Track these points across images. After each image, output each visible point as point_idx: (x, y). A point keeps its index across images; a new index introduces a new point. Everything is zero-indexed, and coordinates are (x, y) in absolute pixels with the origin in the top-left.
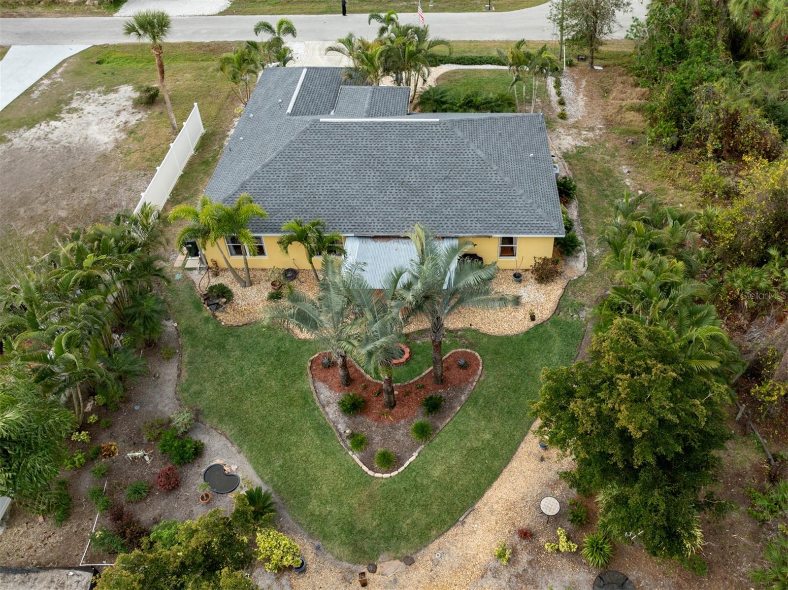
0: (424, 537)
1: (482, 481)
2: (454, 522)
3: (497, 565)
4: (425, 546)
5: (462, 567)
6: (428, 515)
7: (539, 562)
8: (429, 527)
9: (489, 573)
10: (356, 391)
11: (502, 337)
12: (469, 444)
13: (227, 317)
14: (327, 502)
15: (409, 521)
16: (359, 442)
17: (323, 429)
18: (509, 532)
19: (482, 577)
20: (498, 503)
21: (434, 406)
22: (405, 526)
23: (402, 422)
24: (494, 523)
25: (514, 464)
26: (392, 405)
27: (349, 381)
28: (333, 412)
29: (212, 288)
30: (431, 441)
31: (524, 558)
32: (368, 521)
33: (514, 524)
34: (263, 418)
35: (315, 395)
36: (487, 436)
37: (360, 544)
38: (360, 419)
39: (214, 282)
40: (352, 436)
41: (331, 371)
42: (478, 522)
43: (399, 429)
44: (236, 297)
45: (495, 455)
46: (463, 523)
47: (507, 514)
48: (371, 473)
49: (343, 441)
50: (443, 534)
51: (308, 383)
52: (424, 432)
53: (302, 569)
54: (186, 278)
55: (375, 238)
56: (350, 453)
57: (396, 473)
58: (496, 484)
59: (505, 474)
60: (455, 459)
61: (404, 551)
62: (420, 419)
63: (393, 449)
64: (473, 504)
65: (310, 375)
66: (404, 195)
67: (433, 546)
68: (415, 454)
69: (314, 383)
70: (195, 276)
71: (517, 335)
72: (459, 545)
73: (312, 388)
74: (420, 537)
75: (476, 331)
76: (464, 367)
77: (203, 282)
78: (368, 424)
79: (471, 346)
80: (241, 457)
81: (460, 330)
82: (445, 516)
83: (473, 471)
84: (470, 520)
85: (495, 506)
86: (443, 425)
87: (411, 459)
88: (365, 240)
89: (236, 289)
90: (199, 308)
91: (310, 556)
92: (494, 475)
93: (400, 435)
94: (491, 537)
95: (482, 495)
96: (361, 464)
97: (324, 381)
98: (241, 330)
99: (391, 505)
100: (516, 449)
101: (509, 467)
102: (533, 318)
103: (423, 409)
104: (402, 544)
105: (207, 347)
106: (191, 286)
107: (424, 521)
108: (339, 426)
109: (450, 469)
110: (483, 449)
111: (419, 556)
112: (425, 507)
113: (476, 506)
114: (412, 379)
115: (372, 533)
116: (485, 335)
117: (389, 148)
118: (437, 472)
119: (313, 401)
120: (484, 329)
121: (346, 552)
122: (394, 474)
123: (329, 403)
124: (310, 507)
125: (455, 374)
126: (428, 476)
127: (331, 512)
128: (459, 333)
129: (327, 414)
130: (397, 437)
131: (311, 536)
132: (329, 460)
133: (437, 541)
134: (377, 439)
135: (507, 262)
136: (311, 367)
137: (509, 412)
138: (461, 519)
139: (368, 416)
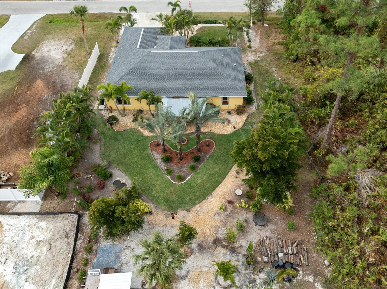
0: (194, 203)
1: (215, 185)
2: (205, 198)
3: (220, 212)
4: (194, 206)
5: (208, 213)
6: (195, 196)
7: (234, 211)
8: (195, 200)
9: (217, 214)
10: (168, 154)
11: (223, 135)
12: (210, 173)
13: (116, 128)
14: (159, 192)
15: (188, 198)
16: (169, 172)
17: (156, 168)
18: (224, 201)
19: (215, 216)
20: (220, 192)
21: (197, 159)
22: (187, 199)
23: (185, 165)
24: (219, 198)
25: (226, 179)
26: (181, 159)
27: (165, 151)
28: (159, 162)
29: (110, 117)
30: (196, 172)
31: (229, 210)
32: (174, 198)
33: (226, 199)
34: (134, 164)
35: (152, 156)
36: (217, 170)
37: (171, 205)
38: (169, 164)
39: (111, 115)
40: (167, 170)
41: (158, 147)
42: (213, 198)
43: (184, 167)
44: (119, 121)
45: (220, 176)
46: (208, 199)
47: (223, 196)
48: (174, 182)
49: (164, 172)
50: (201, 202)
51: (150, 152)
52: (193, 169)
53: (151, 213)
54: (99, 113)
55: (174, 97)
56: (166, 176)
57: (183, 182)
58: (220, 186)
59: (223, 182)
60: (205, 177)
61: (187, 208)
62: (192, 164)
63: (182, 174)
64: (211, 193)
65: (150, 149)
66: (185, 81)
67: (197, 206)
68: (190, 176)
69: (152, 152)
70: (103, 112)
71: (228, 134)
72: (206, 206)
73: (151, 153)
74: (193, 203)
75: (213, 133)
76: (208, 146)
77: (107, 115)
78: (173, 166)
79: (211, 138)
80: (126, 177)
81: (206, 132)
82: (201, 196)
83: (211, 181)
84: (210, 197)
85: (219, 193)
86: (201, 166)
87: (189, 178)
88: (170, 98)
89: (119, 117)
90: (105, 124)
91: (153, 210)
92: (219, 183)
93: (184, 169)
94: (218, 203)
95: (215, 190)
96: (170, 179)
97: (155, 151)
98: (123, 133)
99: (182, 193)
100: (227, 174)
101: (225, 180)
102: (235, 128)
103: (193, 160)
104: (186, 205)
105: (110, 139)
106: (102, 116)
107: (194, 198)
108: (162, 167)
109: (203, 181)
110: (215, 174)
111: (192, 209)
112: (194, 193)
113: (212, 193)
114: (188, 150)
115: (175, 202)
116: (216, 134)
117: (179, 62)
118: (198, 182)
119: (152, 158)
120: (216, 132)
121: (166, 208)
122: (182, 183)
123: (158, 159)
124: (153, 194)
125: (205, 148)
126: (195, 183)
127: (160, 195)
128: (206, 133)
129: (157, 162)
130: (184, 170)
131: (153, 203)
132: (159, 178)
133: (199, 205)
134: (176, 171)
135: (225, 107)
136: (150, 146)
137: (225, 162)
138: (207, 197)
139: (172, 163)
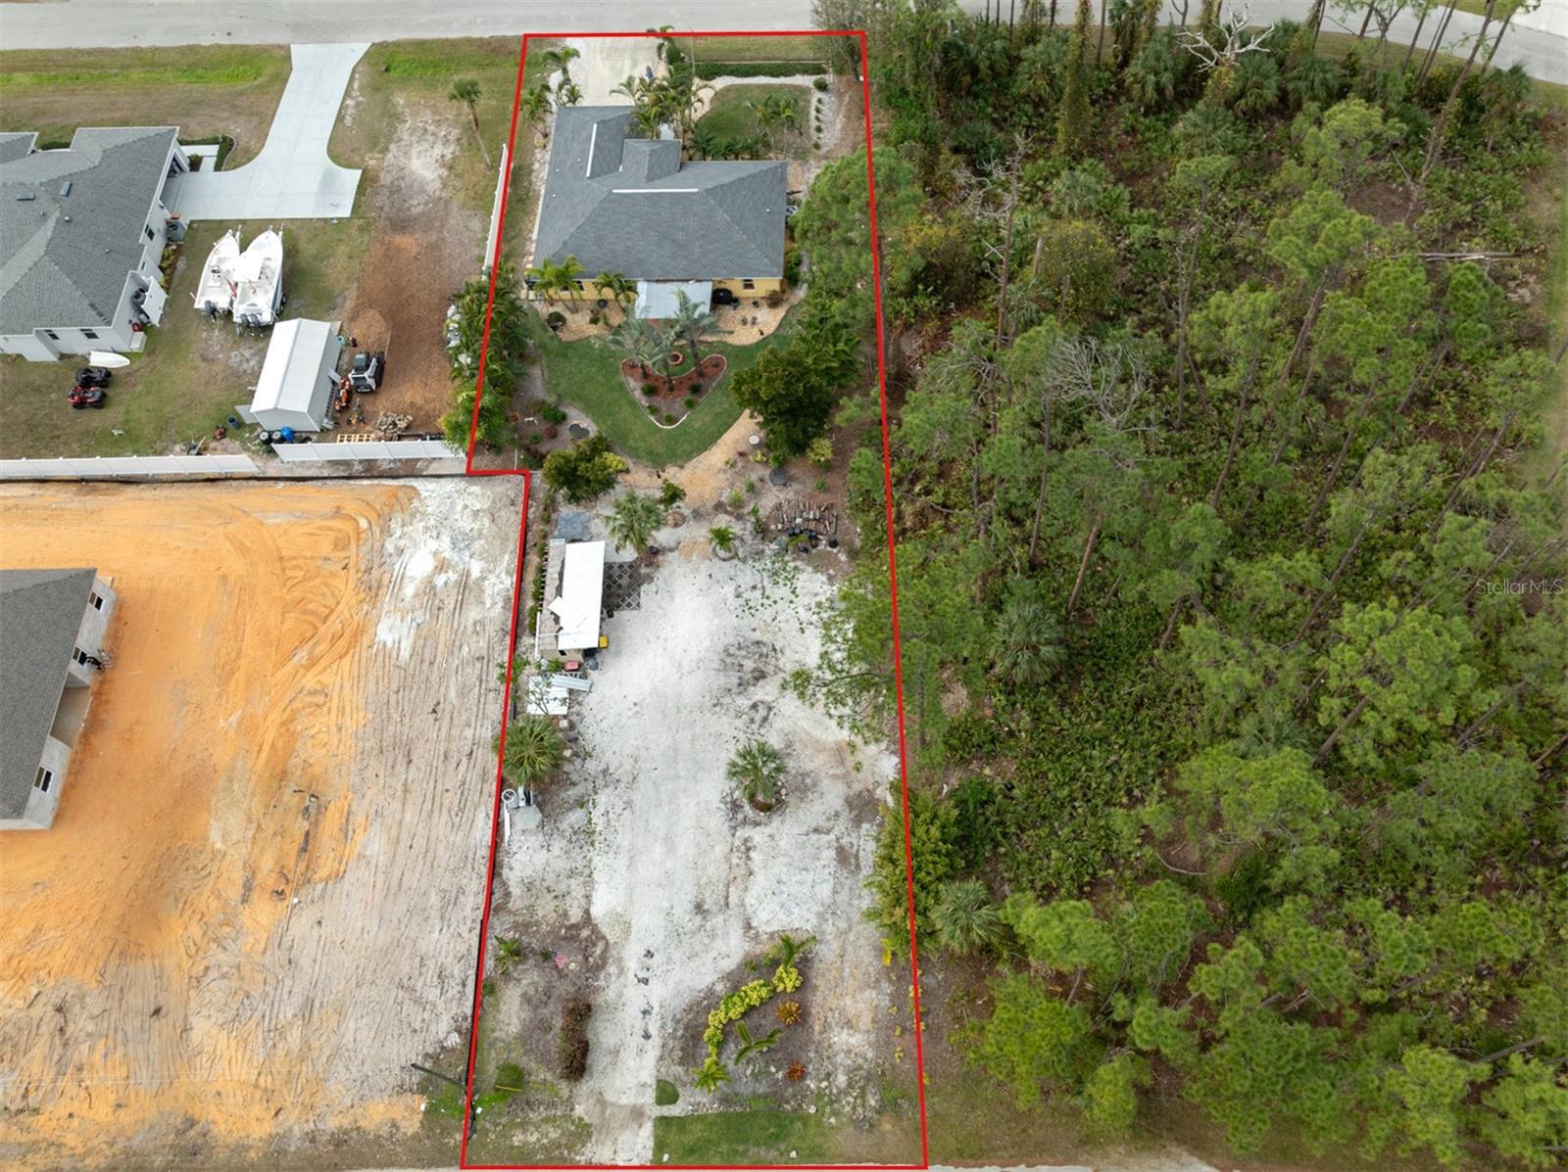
1: (721, 429)
3: (725, 468)
4: (690, 460)
5: (708, 469)
6: (691, 445)
7: (746, 466)
8: (692, 451)
9: (721, 472)
10: (651, 382)
12: (715, 410)
13: (565, 336)
15: (682, 448)
16: (653, 410)
17: (632, 403)
18: (733, 453)
19: (718, 474)
21: (696, 390)
23: (678, 399)
24: (726, 450)
25: (740, 420)
26: (672, 389)
27: (646, 375)
28: (638, 394)
30: (695, 410)
31: (740, 465)
32: (660, 449)
33: (736, 450)
36: (726, 406)
37: (656, 459)
39: (552, 310)
40: (649, 407)
42: (718, 450)
43: (676, 403)
44: (569, 322)
46: (709, 451)
47: (734, 445)
49: (644, 409)
50: (699, 454)
51: (622, 378)
52: (690, 404)
54: (531, 307)
56: (649, 416)
58: (729, 431)
59: (735, 425)
60: (707, 418)
61: (679, 462)
62: (688, 397)
63: (673, 413)
64: (716, 440)
65: (622, 373)
67: (694, 460)
68: (685, 416)
70: (537, 305)
71: (750, 345)
72: (708, 459)
74: (688, 456)
76: (716, 366)
77: (544, 310)
78: (658, 401)
79: (721, 352)
80: (588, 420)
81: (715, 343)
82: (701, 446)
83: (718, 423)
84: (713, 448)
85: (728, 442)
86: (702, 400)
87: (683, 419)
89: (567, 315)
90: (544, 328)
91: (631, 466)
92: (729, 426)
93: (677, 406)
94: (724, 457)
95: (721, 436)
96: (655, 422)
97: (631, 376)
98: (576, 344)
99: (672, 443)
101: (737, 422)
103: (690, 391)
105: (557, 356)
106: (536, 313)
107: (689, 449)
109: (704, 423)
110: (724, 413)
111: (687, 464)
112: (690, 442)
113: (718, 441)
114: (683, 374)
115: (663, 455)
116: (730, 345)
118: (697, 425)
120: (730, 342)
123: (635, 389)
124: (629, 444)
126: (693, 428)
127: (641, 445)
128: (712, 345)
132: (636, 420)
133: (697, 458)
134: (664, 409)
135: (749, 292)
136: (622, 368)
138: (709, 448)
139: (658, 396)
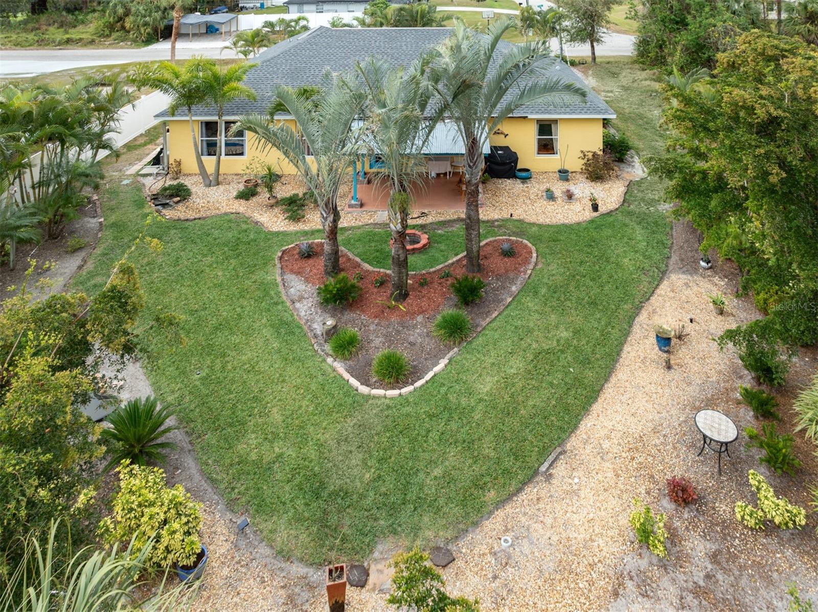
0: (471, 505)
2: (531, 475)
4: (476, 524)
7: (733, 557)
18: (648, 493)
20: (609, 438)
26: (403, 296)
27: (335, 270)
30: (471, 342)
31: (697, 547)
32: (354, 471)
33: (652, 477)
35: (281, 288)
38: (349, 315)
41: (311, 261)
44: (194, 196)
45: (586, 362)
47: (633, 459)
48: (364, 389)
51: (273, 274)
54: (136, 182)
57: (411, 388)
69: (282, 274)
73: (279, 279)
78: (362, 323)
79: (516, 234)
83: (551, 384)
87: (437, 369)
91: (220, 549)
93: (416, 335)
94: (613, 503)
102: (595, 208)
108: (315, 326)
114: (432, 267)
119: (278, 294)
121: (303, 537)
122: (405, 390)
125: (497, 263)
128: (496, 223)
129: (297, 310)
130: (411, 339)
131: (231, 505)
133: (501, 513)
136: (281, 258)
138: (543, 469)
139: (363, 311)
